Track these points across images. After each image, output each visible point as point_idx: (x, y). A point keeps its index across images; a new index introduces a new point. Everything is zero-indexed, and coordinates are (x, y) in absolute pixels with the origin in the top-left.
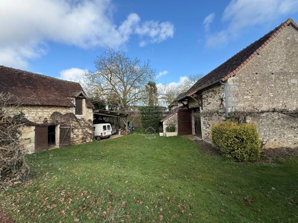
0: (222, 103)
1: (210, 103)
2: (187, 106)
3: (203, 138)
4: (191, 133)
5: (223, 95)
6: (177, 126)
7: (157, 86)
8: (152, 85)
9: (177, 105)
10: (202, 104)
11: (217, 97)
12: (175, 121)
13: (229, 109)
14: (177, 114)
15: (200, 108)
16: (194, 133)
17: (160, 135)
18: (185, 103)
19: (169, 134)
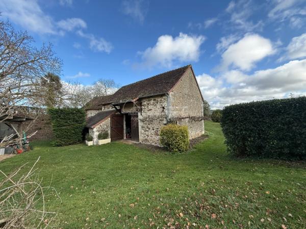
0: (163, 111)
1: (151, 110)
2: (120, 111)
3: (140, 141)
4: (123, 138)
5: (165, 104)
6: (109, 132)
7: (62, 82)
8: (55, 79)
9: (101, 109)
10: (141, 109)
11: (159, 106)
12: (107, 127)
13: (170, 115)
14: (109, 119)
15: (139, 114)
16: (125, 138)
17: (89, 145)
18: (118, 108)
19: (102, 142)
